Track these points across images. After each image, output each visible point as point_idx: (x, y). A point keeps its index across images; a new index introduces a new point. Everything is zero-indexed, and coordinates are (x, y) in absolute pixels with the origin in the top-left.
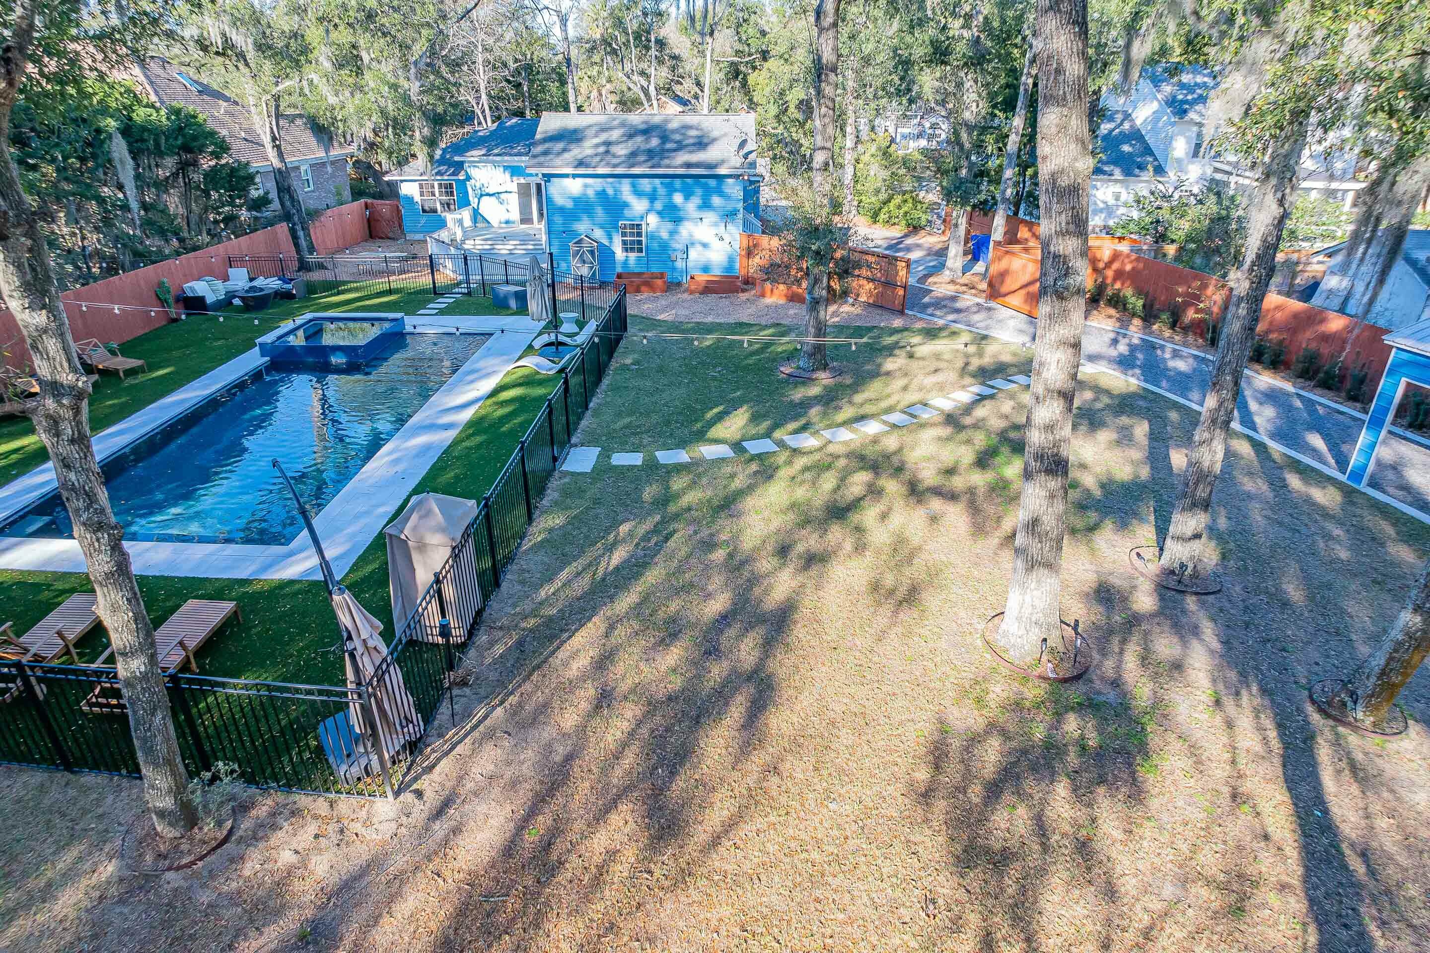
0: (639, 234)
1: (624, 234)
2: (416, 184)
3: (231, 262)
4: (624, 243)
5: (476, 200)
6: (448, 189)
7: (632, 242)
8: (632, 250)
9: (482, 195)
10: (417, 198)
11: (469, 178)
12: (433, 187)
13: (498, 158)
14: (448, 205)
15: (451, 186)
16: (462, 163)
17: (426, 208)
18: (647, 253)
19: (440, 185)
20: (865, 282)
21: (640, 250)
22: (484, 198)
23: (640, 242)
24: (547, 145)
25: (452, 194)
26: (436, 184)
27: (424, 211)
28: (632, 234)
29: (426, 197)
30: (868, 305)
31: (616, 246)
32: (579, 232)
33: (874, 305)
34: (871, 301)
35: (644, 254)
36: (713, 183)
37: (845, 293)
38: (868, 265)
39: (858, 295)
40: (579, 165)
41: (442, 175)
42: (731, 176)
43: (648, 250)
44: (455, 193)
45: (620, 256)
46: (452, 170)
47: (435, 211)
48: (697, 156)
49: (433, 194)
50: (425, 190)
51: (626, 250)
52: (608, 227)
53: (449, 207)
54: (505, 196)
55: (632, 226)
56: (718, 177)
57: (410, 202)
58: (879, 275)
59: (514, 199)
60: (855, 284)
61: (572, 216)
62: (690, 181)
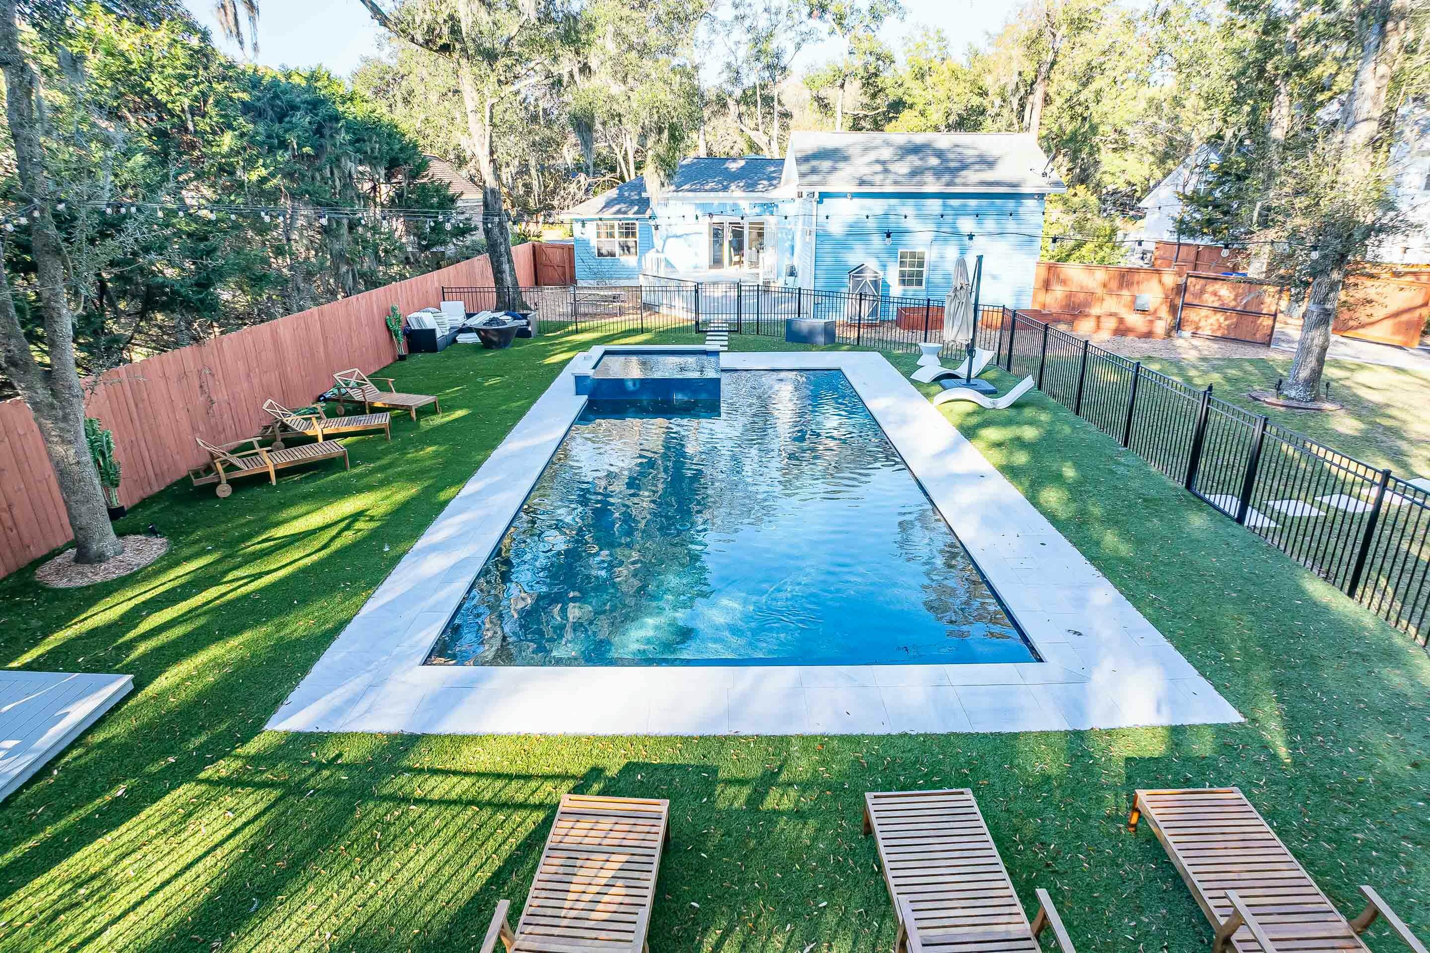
0: (921, 265)
1: (902, 263)
2: (593, 224)
3: (444, 294)
4: (902, 274)
5: (661, 243)
6: (629, 231)
7: (911, 273)
8: (910, 283)
9: (668, 237)
10: (594, 242)
11: (654, 217)
12: (612, 227)
13: (691, 194)
14: (628, 247)
15: (633, 225)
16: (647, 200)
17: (604, 251)
18: (927, 287)
19: (620, 227)
20: (1210, 313)
21: (920, 283)
22: (670, 240)
23: (920, 274)
24: (814, 163)
25: (633, 235)
26: (616, 224)
27: (600, 254)
28: (912, 264)
29: (603, 238)
30: (1215, 339)
31: (892, 276)
32: (850, 263)
33: (1224, 339)
34: (1219, 334)
35: (924, 287)
36: (1011, 204)
37: (1178, 326)
38: (1215, 294)
39: (1197, 328)
40: (862, 183)
41: (625, 213)
42: (1031, 196)
43: (928, 282)
44: (638, 235)
45: (896, 290)
46: (636, 208)
47: (612, 255)
48: (989, 175)
49: (612, 235)
50: (603, 231)
51: (903, 282)
52: (884, 256)
53: (628, 250)
54: (693, 238)
55: (913, 255)
56: (1018, 197)
57: (585, 243)
58: (1233, 304)
59: (705, 241)
60: (1191, 315)
61: (843, 244)
62: (984, 202)
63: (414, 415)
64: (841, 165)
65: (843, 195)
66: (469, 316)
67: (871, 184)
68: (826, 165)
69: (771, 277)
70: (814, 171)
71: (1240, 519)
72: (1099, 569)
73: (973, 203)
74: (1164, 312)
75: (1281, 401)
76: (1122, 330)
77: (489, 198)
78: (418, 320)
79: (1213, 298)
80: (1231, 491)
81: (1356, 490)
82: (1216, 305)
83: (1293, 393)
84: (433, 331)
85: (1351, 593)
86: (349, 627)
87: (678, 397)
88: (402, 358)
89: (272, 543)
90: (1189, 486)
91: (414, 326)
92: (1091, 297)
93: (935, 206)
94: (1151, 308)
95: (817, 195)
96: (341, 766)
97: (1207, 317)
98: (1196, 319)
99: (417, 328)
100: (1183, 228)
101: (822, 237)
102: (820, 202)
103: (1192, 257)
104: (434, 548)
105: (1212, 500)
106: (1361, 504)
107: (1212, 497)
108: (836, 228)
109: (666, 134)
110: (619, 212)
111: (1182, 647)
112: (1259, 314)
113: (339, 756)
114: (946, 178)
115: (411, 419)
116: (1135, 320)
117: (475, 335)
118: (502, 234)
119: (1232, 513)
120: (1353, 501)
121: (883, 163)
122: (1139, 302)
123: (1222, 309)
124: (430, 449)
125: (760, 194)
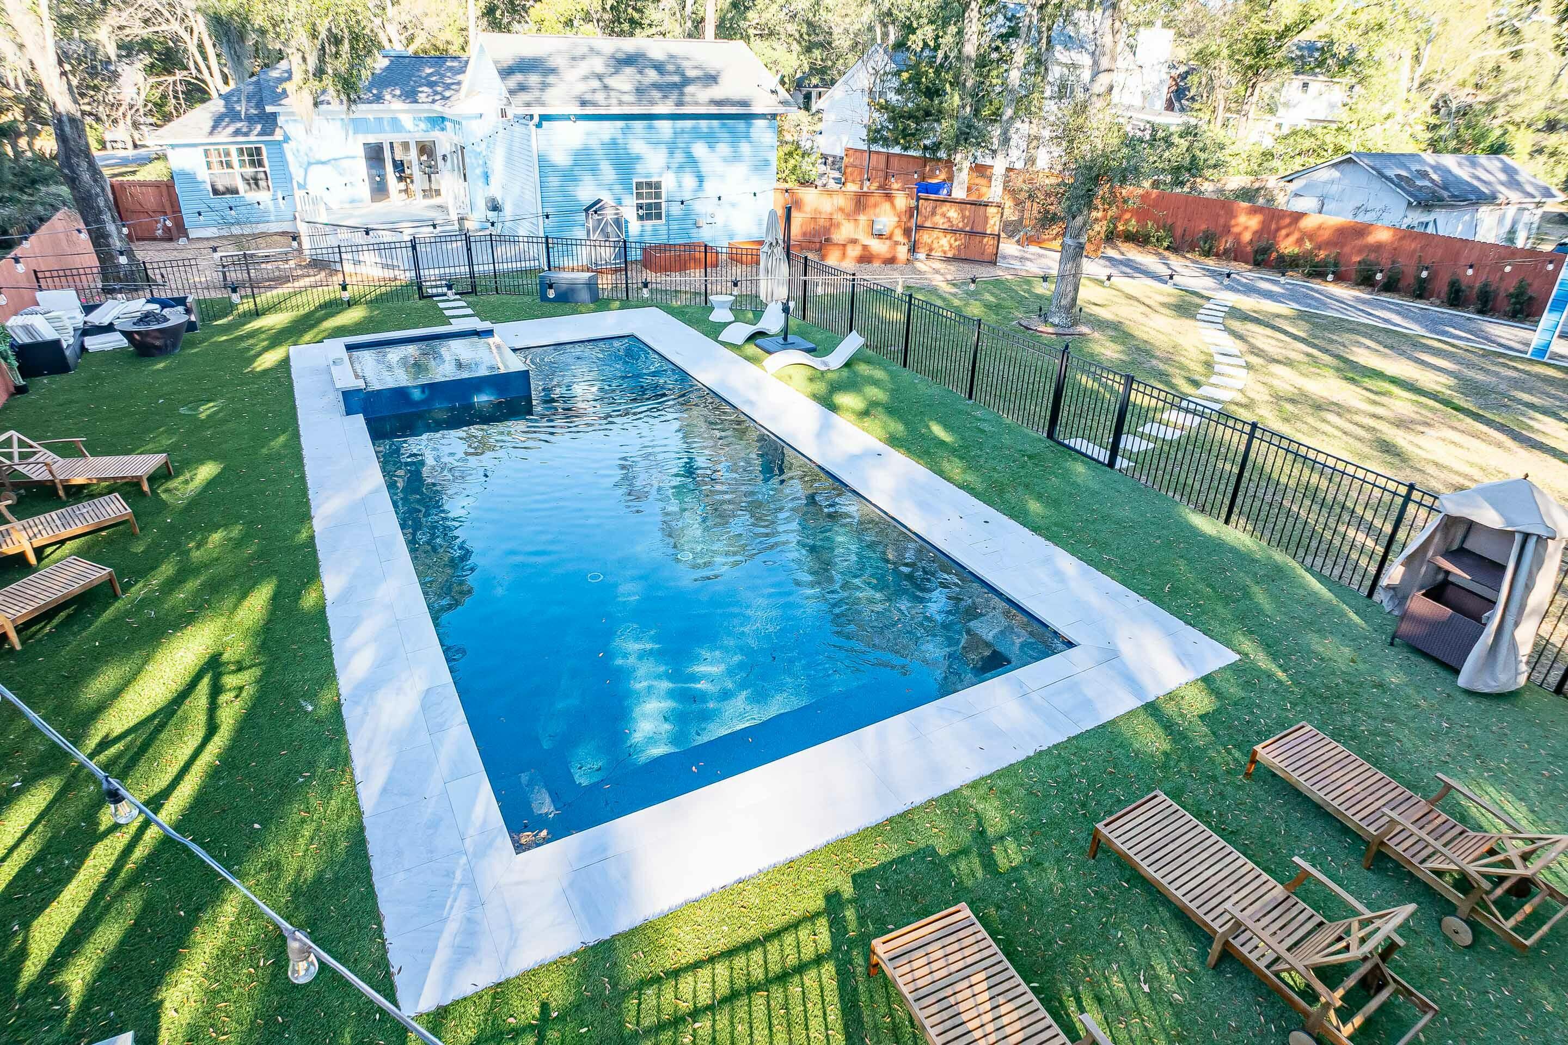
0: (658, 196)
1: (639, 196)
2: (200, 150)
3: (39, 280)
4: (640, 207)
5: (302, 172)
6: (254, 156)
7: (649, 206)
8: (648, 217)
9: (310, 164)
10: (203, 175)
11: (287, 139)
12: (227, 154)
14: (256, 180)
15: (258, 150)
16: (274, 115)
17: (220, 187)
18: (667, 221)
19: (241, 151)
21: (659, 216)
22: (314, 169)
23: (658, 206)
24: (520, 76)
25: (261, 164)
26: (233, 150)
27: (216, 192)
28: (649, 196)
29: (217, 169)
30: (948, 260)
31: (629, 213)
32: (580, 198)
33: (955, 259)
34: (950, 255)
35: (664, 220)
36: (741, 125)
37: (913, 249)
38: (944, 215)
39: (931, 250)
40: (583, 103)
41: (246, 134)
42: (763, 116)
43: (668, 216)
44: (266, 162)
45: (635, 227)
46: (259, 127)
47: (234, 191)
48: (717, 92)
49: (229, 165)
50: (214, 159)
51: (641, 218)
52: (618, 189)
53: (257, 184)
54: (346, 163)
55: (649, 185)
56: (748, 117)
57: (191, 178)
58: (961, 225)
59: (361, 167)
60: (926, 237)
61: (569, 176)
62: (715, 123)
63: (146, 487)
64: (551, 79)
65: (566, 117)
66: (88, 309)
67: (595, 104)
68: (534, 79)
69: (465, 211)
70: (522, 88)
71: (1111, 464)
72: (1048, 539)
73: (703, 124)
74: (899, 236)
75: (1051, 330)
76: (866, 258)
77: (67, 129)
78: (27, 329)
79: (942, 221)
80: (1080, 433)
81: (1158, 415)
82: (945, 226)
83: (1056, 321)
84: (57, 343)
85: (1227, 522)
86: (371, 835)
87: (482, 399)
88: (20, 390)
89: (120, 746)
90: (1050, 435)
91: (23, 339)
92: (832, 224)
93: (665, 127)
94: (886, 232)
95: (536, 119)
96: (561, 1018)
97: (938, 238)
98: (929, 241)
99: (27, 340)
100: (875, 136)
101: (544, 165)
102: (539, 126)
103: (882, 165)
104: (370, 686)
105: (1072, 445)
106: (1170, 430)
107: (1073, 441)
108: (561, 159)
109: (346, 46)
110: (237, 133)
111: (1158, 600)
112: (984, 234)
113: (544, 1006)
114: (674, 96)
115: (144, 494)
116: (878, 247)
117: (118, 336)
118: (96, 181)
119: (1101, 459)
120: (1163, 428)
121: (600, 77)
122: (877, 227)
123: (954, 231)
124: (216, 537)
125: (426, 106)
